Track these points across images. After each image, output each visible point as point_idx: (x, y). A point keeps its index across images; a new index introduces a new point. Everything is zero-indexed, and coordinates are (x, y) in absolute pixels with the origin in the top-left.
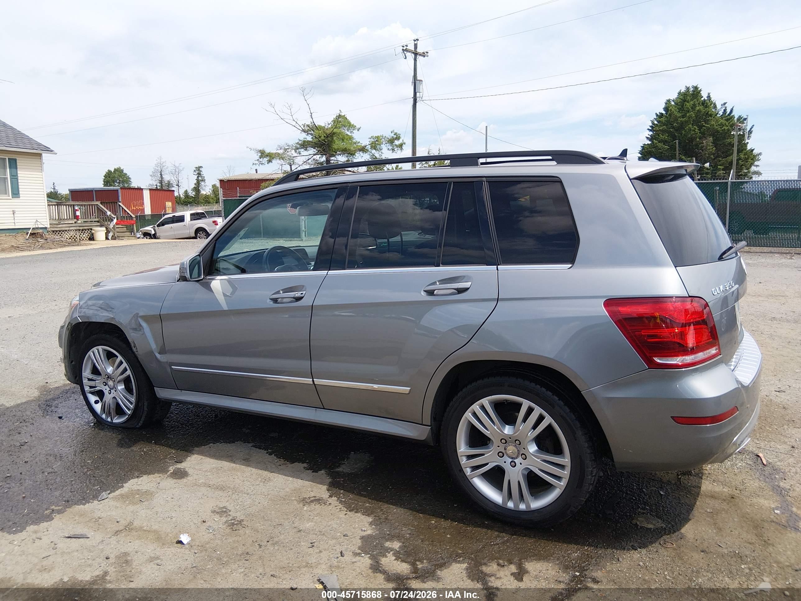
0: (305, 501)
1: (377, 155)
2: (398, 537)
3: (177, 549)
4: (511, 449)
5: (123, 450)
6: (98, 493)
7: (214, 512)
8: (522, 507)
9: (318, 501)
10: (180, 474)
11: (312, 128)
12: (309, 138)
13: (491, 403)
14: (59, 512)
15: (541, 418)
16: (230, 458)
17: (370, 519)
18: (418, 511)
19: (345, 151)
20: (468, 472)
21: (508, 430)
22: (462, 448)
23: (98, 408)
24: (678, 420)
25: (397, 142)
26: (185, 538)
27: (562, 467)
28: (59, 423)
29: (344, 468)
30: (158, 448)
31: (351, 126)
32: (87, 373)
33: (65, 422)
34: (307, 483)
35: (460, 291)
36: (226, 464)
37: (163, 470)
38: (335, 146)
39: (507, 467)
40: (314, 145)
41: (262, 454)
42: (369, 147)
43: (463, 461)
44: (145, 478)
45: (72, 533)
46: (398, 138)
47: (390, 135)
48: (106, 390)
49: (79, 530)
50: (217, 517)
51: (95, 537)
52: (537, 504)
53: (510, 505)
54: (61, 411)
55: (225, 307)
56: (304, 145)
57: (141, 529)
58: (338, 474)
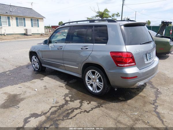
0: (60, 86)
1: (113, 18)
2: (72, 94)
3: (34, 91)
4: (94, 81)
5: (35, 75)
6: (27, 81)
7: (44, 86)
8: (95, 92)
9: (62, 87)
10: (42, 80)
11: (99, 12)
12: (98, 15)
13: (91, 71)
14: (20, 83)
15: (99, 75)
16: (52, 78)
17: (69, 91)
18: (78, 91)
19: (106, 17)
20: (87, 84)
21: (93, 77)
22: (87, 79)
23: (34, 67)
24: (122, 77)
25: (118, 15)
26: (36, 90)
27: (102, 85)
28: (28, 69)
29: (70, 82)
30: (41, 75)
31: (108, 11)
32: (32, 61)
33: (29, 69)
34: (62, 83)
35: (87, 49)
36: (51, 79)
37: (40, 79)
38: (104, 16)
39: (93, 84)
40: (99, 16)
41: (58, 78)
42: (111, 16)
43: (86, 82)
44: (36, 80)
45: (20, 87)
46: (119, 14)
47: (116, 13)
48: (35, 64)
49: (21, 87)
50: (44, 87)
51: (23, 88)
52: (98, 91)
53: (94, 91)
54: (29, 67)
55: (51, 50)
56: (97, 16)
57: (31, 88)
58: (69, 83)
